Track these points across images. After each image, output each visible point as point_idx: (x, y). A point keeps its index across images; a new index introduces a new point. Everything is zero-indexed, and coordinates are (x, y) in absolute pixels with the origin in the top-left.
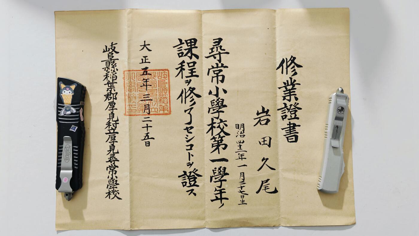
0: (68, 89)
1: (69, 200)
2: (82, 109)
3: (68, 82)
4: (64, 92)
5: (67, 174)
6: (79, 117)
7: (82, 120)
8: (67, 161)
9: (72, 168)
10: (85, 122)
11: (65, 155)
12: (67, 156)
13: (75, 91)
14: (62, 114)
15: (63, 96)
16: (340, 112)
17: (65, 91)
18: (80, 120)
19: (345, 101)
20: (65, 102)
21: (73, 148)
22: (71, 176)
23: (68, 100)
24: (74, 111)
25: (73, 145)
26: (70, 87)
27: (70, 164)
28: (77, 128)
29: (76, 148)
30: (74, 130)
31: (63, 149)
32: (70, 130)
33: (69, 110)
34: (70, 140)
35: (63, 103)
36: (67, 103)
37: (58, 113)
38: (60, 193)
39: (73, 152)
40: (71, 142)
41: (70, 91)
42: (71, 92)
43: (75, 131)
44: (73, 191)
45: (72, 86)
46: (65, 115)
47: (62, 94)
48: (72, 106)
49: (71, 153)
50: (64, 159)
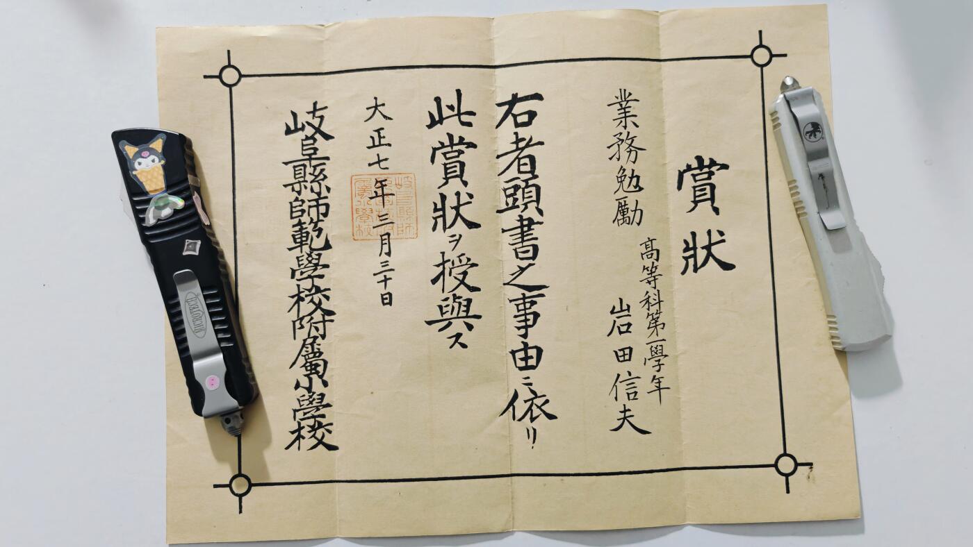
0: (145, 153)
1: (239, 432)
2: (196, 194)
3: (141, 137)
4: (140, 164)
5: (211, 368)
6: (196, 214)
8: (202, 333)
9: (220, 350)
10: (215, 227)
11: (191, 319)
12: (198, 322)
13: (166, 153)
14: (151, 220)
15: (139, 176)
17: (140, 160)
18: (199, 221)
20: (148, 188)
21: (206, 297)
22: (224, 369)
23: (154, 180)
24: (180, 203)
25: (203, 289)
26: (151, 146)
27: (210, 340)
28: (199, 242)
29: (213, 296)
30: (195, 250)
31: (182, 307)
32: (184, 253)
33: (166, 205)
34: (194, 279)
35: (146, 193)
36: (156, 190)
37: (140, 221)
38: (209, 420)
39: (209, 306)
40: (197, 282)
41: (152, 157)
42: (157, 160)
43: (197, 254)
44: (240, 404)
45: (155, 143)
46: (159, 220)
47: (136, 170)
48: (170, 194)
49: (204, 313)
50: (193, 332)
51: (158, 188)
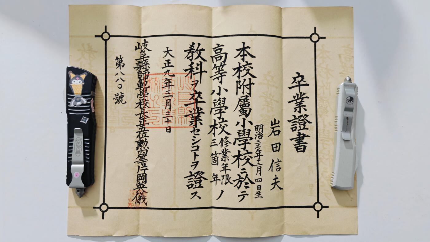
0: (78, 78)
1: (81, 196)
2: (92, 99)
3: (78, 71)
4: (74, 82)
5: (78, 168)
6: (90, 108)
7: (93, 112)
8: (79, 154)
9: (83, 163)
10: (96, 114)
11: (76, 148)
12: (79, 150)
13: (86, 80)
14: (72, 104)
15: (72, 86)
16: (349, 102)
17: (75, 80)
18: (90, 111)
20: (74, 92)
21: (84, 141)
22: (83, 171)
23: (78, 90)
24: (85, 101)
25: (84, 138)
26: (80, 76)
27: (82, 159)
28: (88, 119)
29: (87, 141)
30: (85, 122)
31: (74, 142)
32: (81, 122)
33: (80, 101)
35: (73, 94)
36: (77, 94)
37: (68, 104)
38: (71, 189)
39: (84, 145)
40: (82, 134)
41: (80, 80)
42: (81, 82)
43: (86, 123)
44: (85, 186)
45: (82, 75)
46: (75, 106)
47: (72, 84)
48: (82, 97)
49: (82, 147)
50: (75, 153)
51: (78, 93)
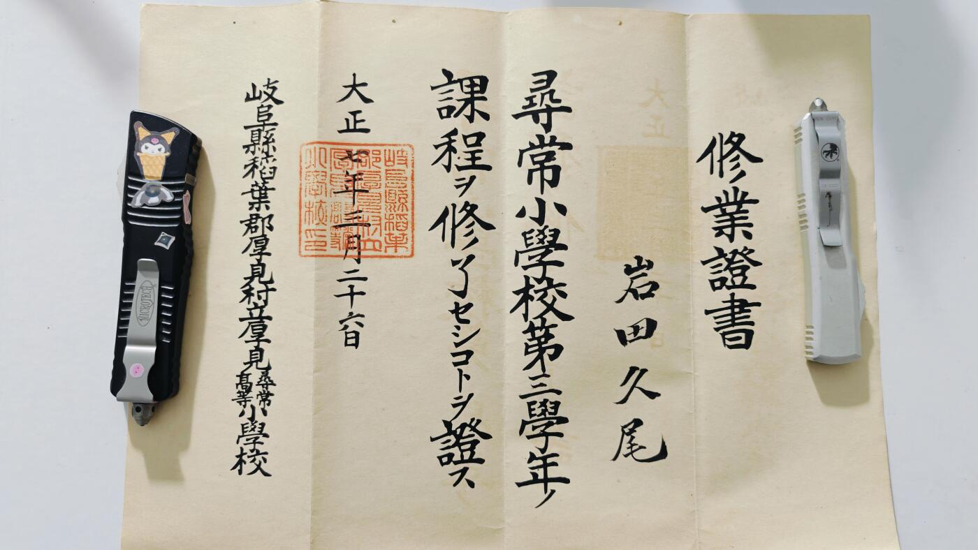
0: (155, 140)
1: (143, 422)
2: (188, 193)
3: (156, 124)
4: (146, 148)
5: (142, 355)
6: (181, 212)
7: (188, 222)
8: (145, 322)
9: (155, 343)
10: (194, 229)
11: (139, 305)
12: (145, 311)
13: (174, 147)
14: (137, 202)
15: (141, 159)
17: (148, 144)
18: (181, 220)
19: (835, 128)
20: (145, 172)
21: (161, 291)
22: (152, 362)
23: (154, 167)
24: (169, 197)
25: (161, 282)
26: (163, 136)
27: (150, 330)
28: (173, 239)
29: (168, 292)
30: (166, 244)
31: (136, 292)
32: (156, 244)
33: (157, 194)
34: (155, 271)
35: (141, 176)
36: (152, 177)
37: (127, 200)
38: (122, 403)
39: (161, 300)
40: (157, 274)
41: (160, 146)
42: (163, 149)
43: (168, 248)
44: (155, 399)
45: (167, 134)
46: (144, 205)
47: (141, 152)
48: (163, 185)
49: (153, 304)
50: (137, 318)
51: (154, 175)
